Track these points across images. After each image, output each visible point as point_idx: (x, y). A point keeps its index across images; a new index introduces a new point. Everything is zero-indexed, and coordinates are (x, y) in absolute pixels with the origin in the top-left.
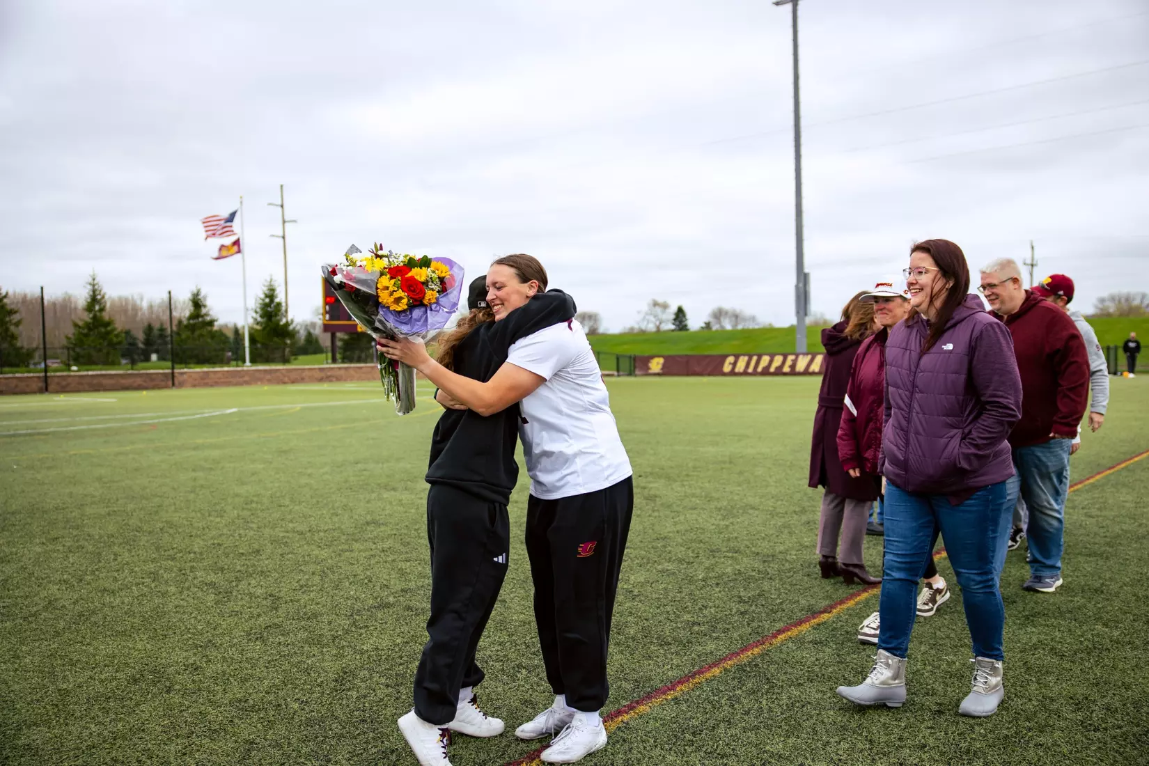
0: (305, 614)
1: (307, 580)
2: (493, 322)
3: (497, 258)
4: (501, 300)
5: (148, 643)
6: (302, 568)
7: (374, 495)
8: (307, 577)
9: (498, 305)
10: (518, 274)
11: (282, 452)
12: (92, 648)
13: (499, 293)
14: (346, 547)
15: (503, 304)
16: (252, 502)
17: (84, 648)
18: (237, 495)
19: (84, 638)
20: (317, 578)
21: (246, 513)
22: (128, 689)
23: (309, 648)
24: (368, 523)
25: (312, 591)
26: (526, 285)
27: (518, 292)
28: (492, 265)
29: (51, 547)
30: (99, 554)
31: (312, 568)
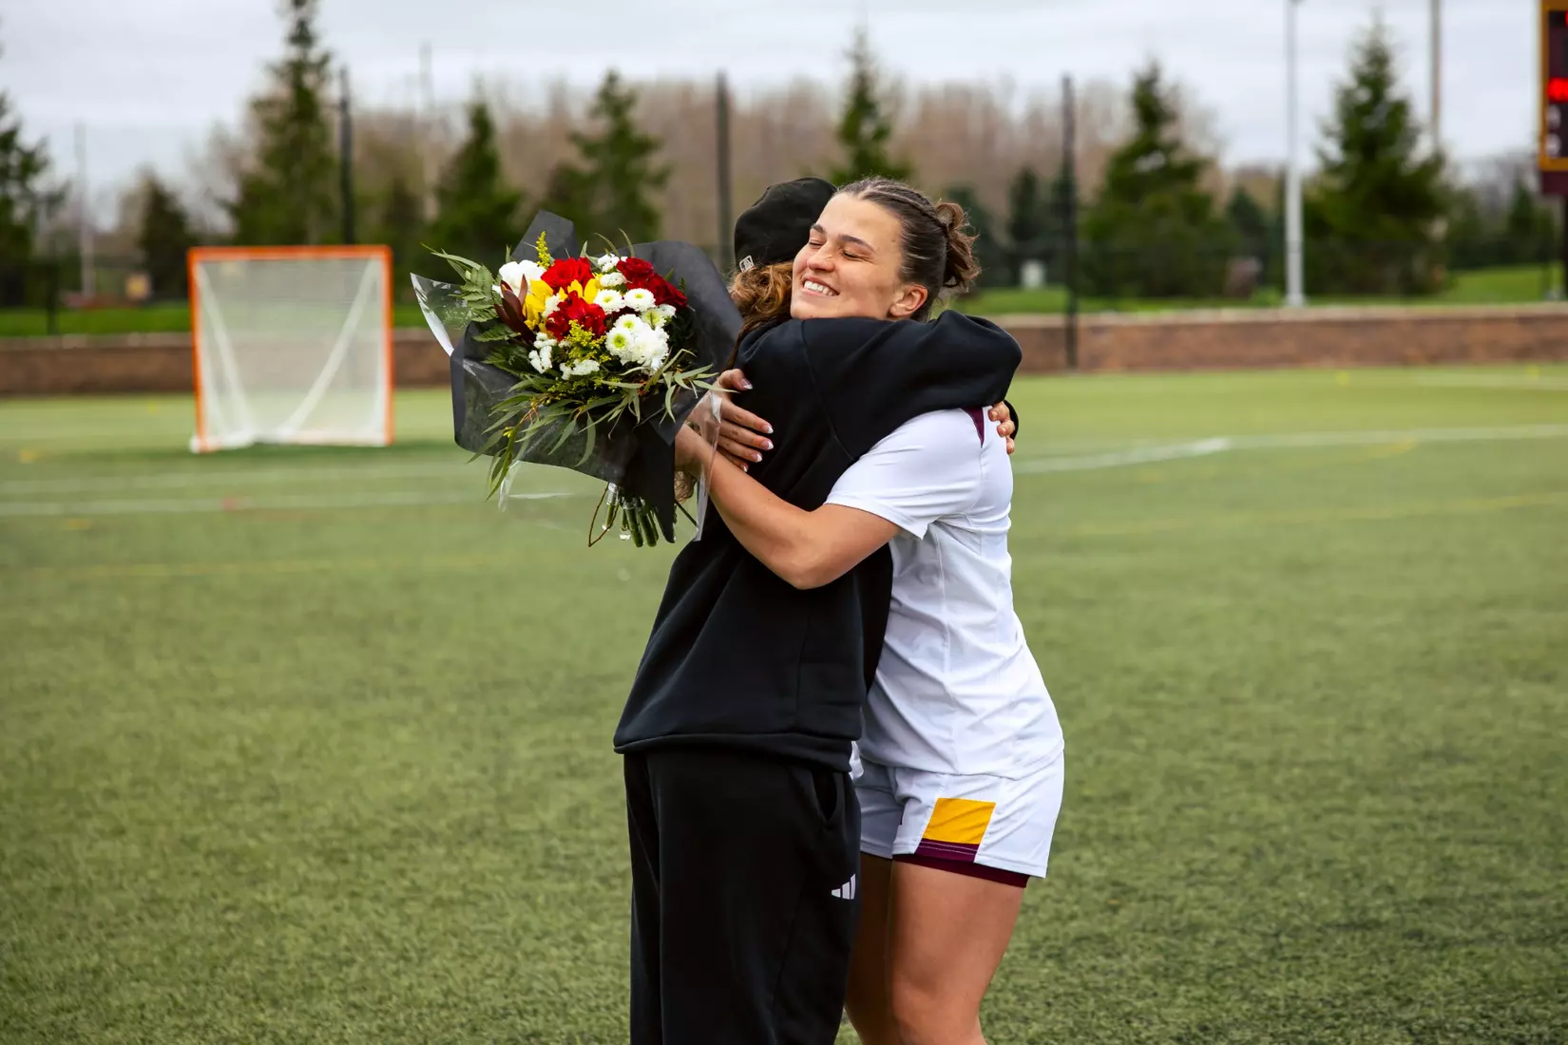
0: (1173, 924)
1: (1213, 862)
6: (1214, 838)
7: (1485, 690)
8: (1214, 855)
11: (1295, 568)
14: (1340, 802)
16: (1161, 687)
18: (1128, 670)
20: (1234, 863)
21: (1136, 712)
23: (1151, 984)
24: (1427, 755)
25: (1211, 884)
31: (1236, 838)
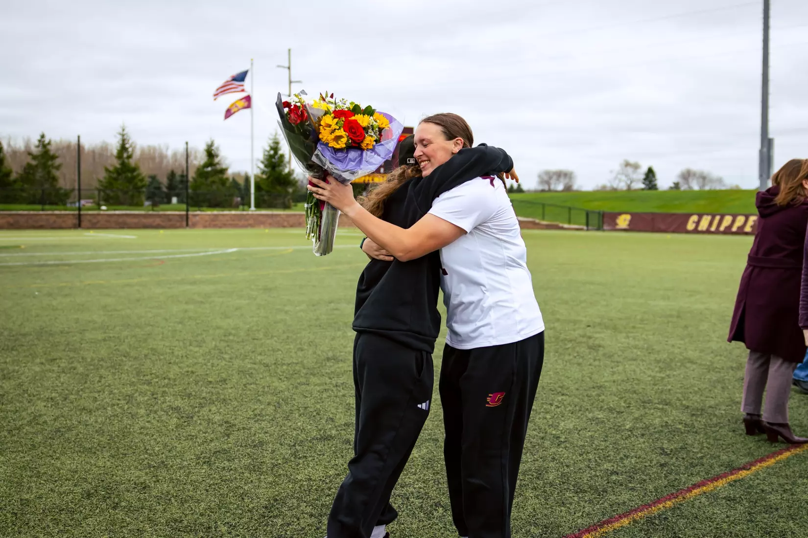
0: (253, 441)
1: (262, 409)
2: (421, 178)
3: (424, 117)
4: (427, 156)
5: (108, 460)
6: (260, 398)
7: (339, 333)
8: (263, 407)
9: (425, 161)
10: (444, 132)
11: (267, 290)
12: (59, 462)
13: (425, 150)
14: (303, 380)
15: (429, 160)
16: (230, 334)
17: (53, 461)
18: (218, 328)
19: (55, 452)
20: (271, 409)
21: (223, 344)
22: (81, 503)
23: (249, 475)
24: (328, 359)
25: (264, 421)
26: (452, 142)
27: (445, 149)
28: (420, 124)
29: (48, 367)
30: (87, 375)
31: (269, 398)
